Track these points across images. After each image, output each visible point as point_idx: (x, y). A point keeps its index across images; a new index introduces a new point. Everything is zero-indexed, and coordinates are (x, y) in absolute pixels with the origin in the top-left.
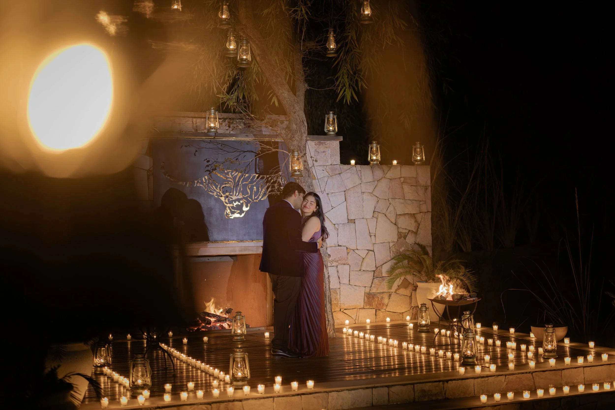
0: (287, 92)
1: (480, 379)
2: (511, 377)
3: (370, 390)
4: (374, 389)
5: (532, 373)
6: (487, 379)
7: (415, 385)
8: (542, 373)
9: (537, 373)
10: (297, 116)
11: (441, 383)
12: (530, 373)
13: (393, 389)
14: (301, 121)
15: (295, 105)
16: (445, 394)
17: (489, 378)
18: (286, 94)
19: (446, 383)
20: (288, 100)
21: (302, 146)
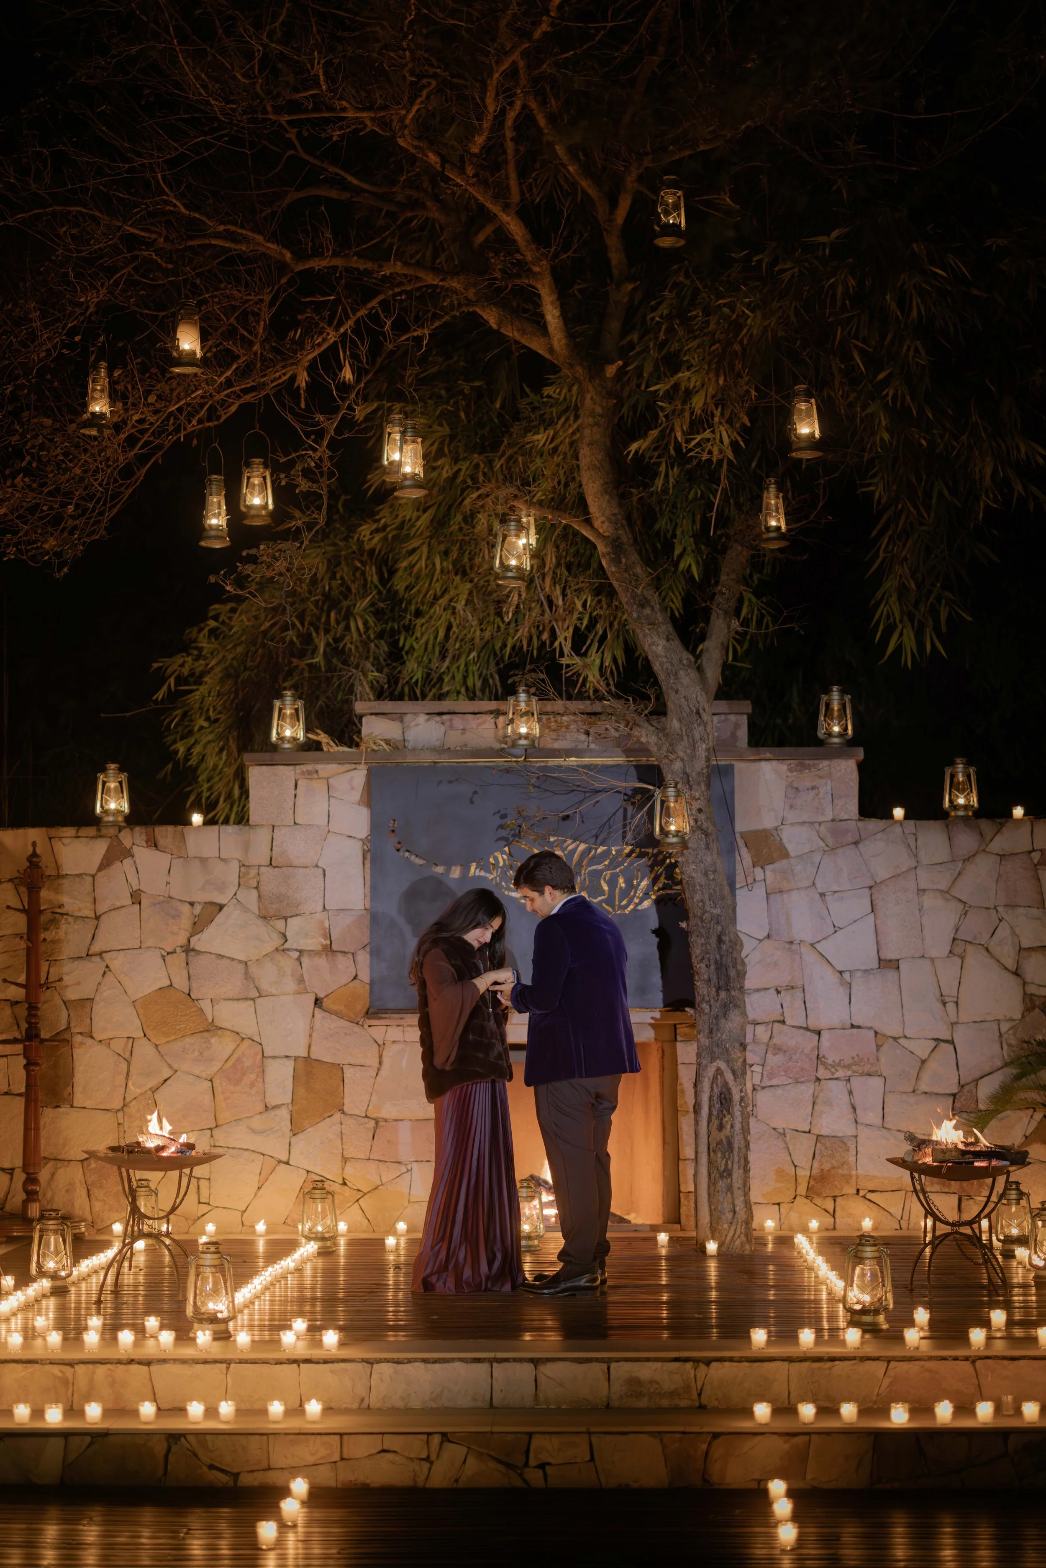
0: (662, 642)
1: (806, 1364)
2: (905, 1366)
3: (485, 1366)
4: (495, 1365)
5: (973, 1360)
6: (828, 1364)
7: (613, 1365)
8: (1006, 1362)
9: (989, 1361)
10: (683, 700)
11: (689, 1365)
12: (966, 1359)
13: (548, 1370)
14: (692, 711)
15: (682, 673)
16: (700, 1395)
17: (837, 1363)
18: (660, 648)
19: (702, 1367)
20: (665, 660)
21: (694, 774)
